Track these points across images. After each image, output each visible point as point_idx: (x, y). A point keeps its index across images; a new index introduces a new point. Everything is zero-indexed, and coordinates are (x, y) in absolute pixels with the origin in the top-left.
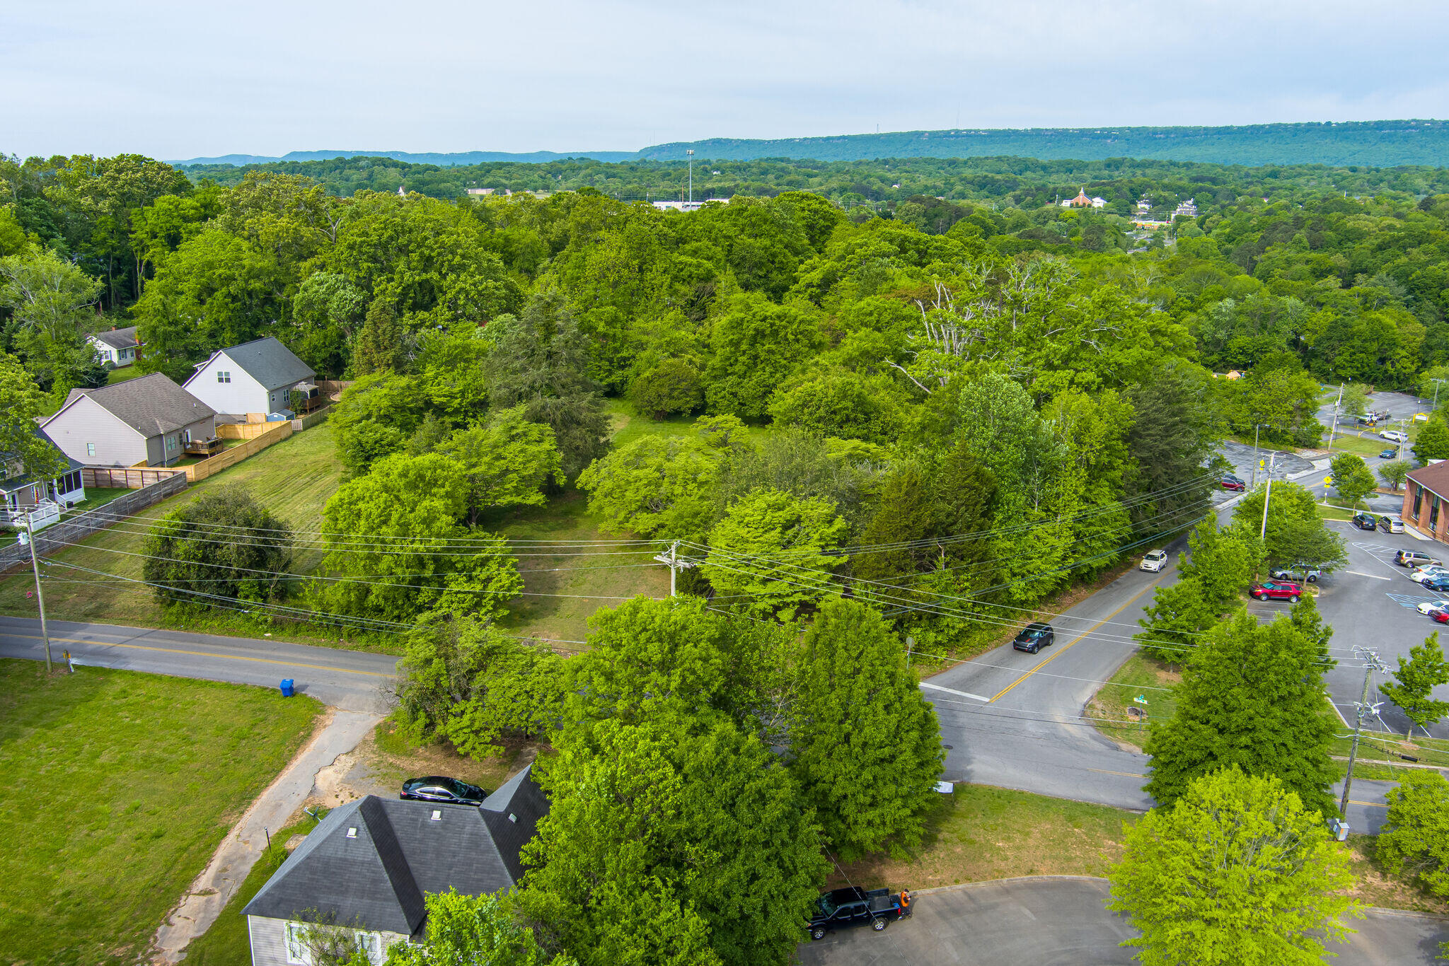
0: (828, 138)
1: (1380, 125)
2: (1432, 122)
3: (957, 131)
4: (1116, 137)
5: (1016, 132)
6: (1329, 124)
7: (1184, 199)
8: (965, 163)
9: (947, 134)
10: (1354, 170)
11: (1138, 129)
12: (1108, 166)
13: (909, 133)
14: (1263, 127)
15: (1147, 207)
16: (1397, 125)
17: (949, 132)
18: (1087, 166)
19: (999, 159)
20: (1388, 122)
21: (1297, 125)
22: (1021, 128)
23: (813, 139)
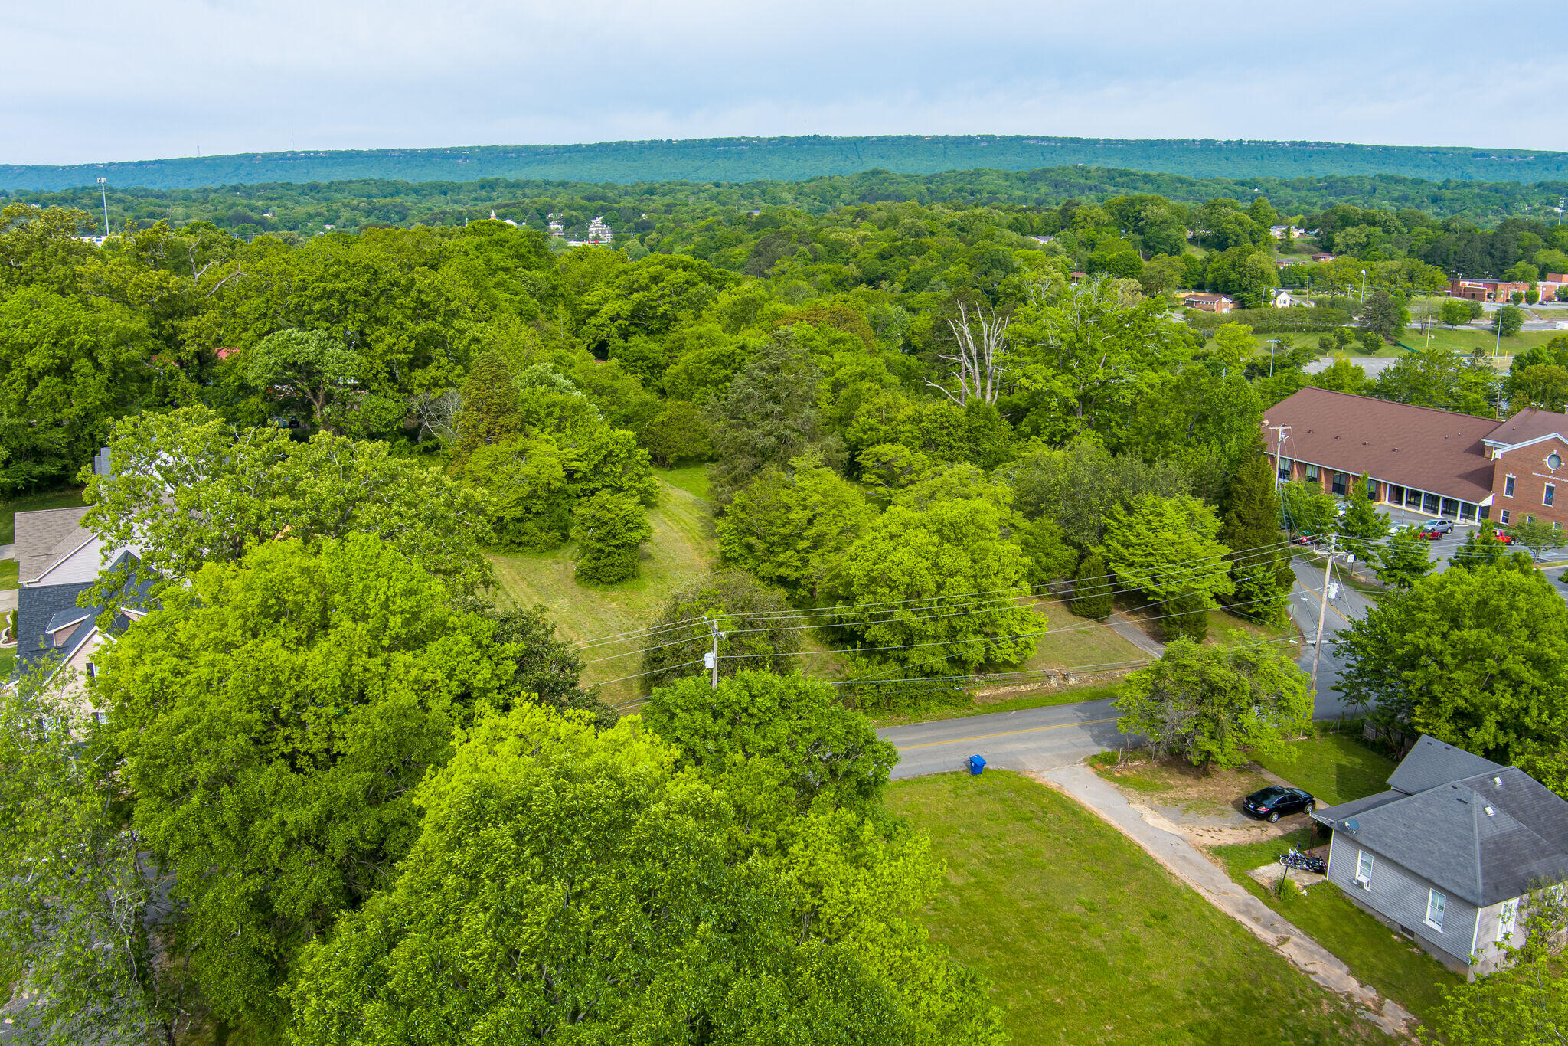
0: (141, 163)
1: (715, 143)
2: (758, 139)
3: (294, 153)
4: (467, 157)
5: (359, 153)
6: (670, 141)
7: (589, 220)
8: (329, 187)
9: (282, 157)
10: (718, 185)
11: (487, 148)
12: (482, 187)
13: (238, 156)
14: (610, 145)
15: (560, 227)
16: (729, 142)
17: (285, 154)
18: (460, 187)
19: (365, 182)
20: (721, 140)
21: (642, 142)
22: (365, 148)
23: (121, 164)
